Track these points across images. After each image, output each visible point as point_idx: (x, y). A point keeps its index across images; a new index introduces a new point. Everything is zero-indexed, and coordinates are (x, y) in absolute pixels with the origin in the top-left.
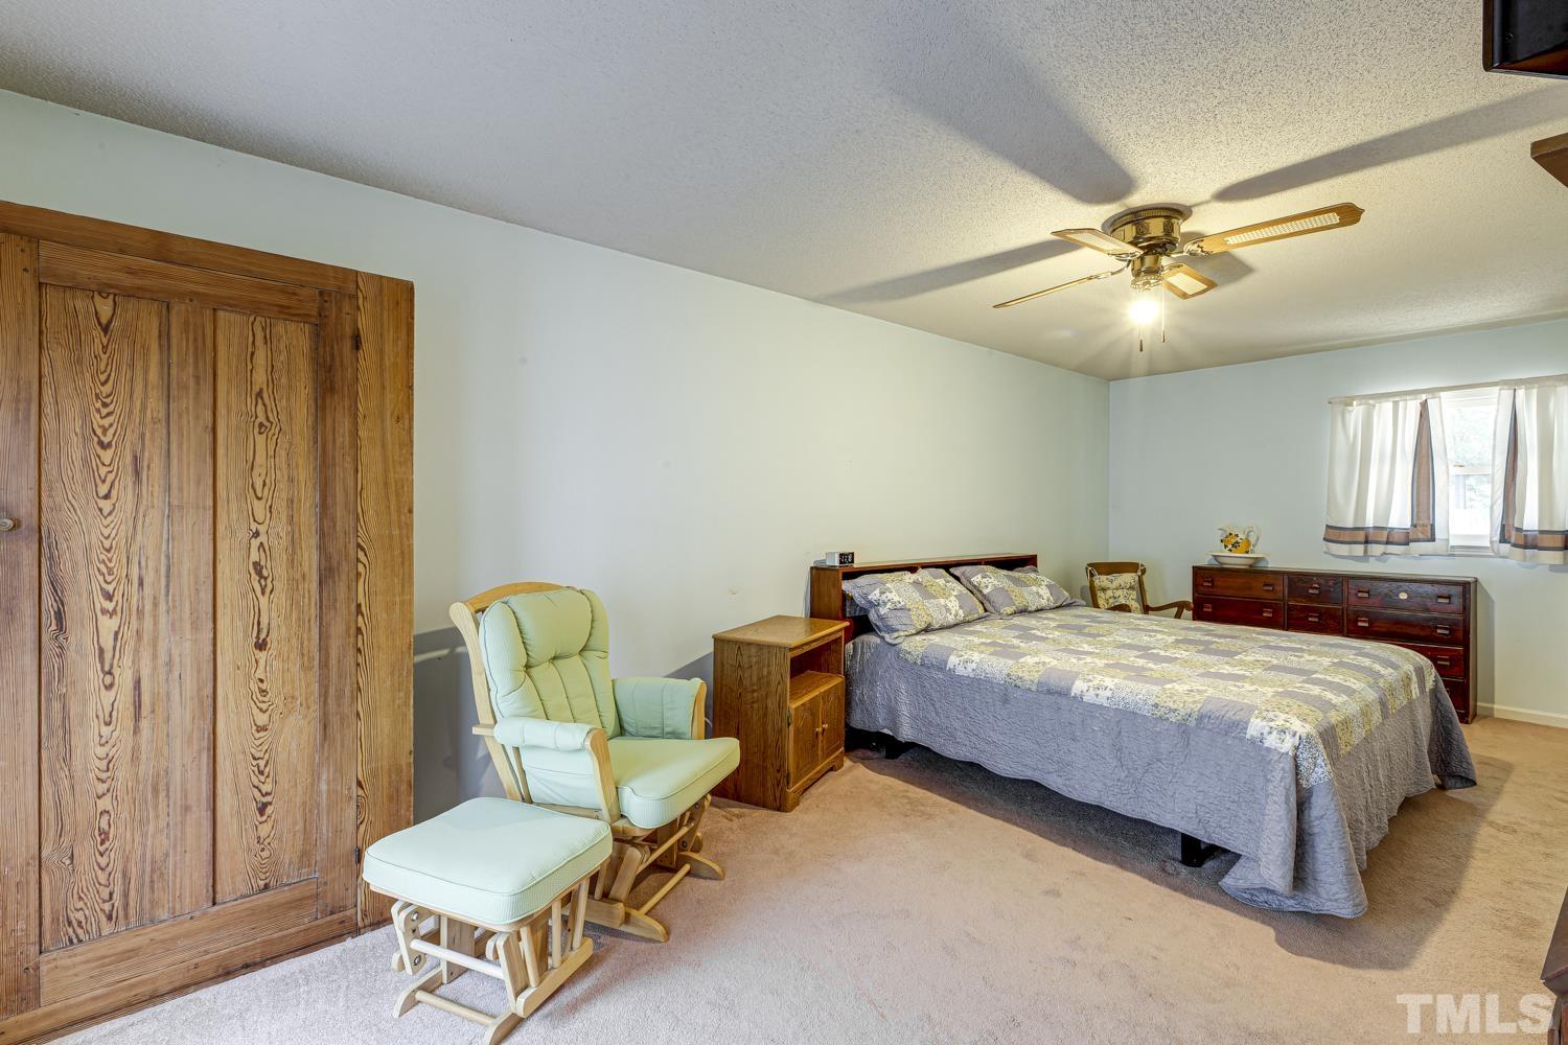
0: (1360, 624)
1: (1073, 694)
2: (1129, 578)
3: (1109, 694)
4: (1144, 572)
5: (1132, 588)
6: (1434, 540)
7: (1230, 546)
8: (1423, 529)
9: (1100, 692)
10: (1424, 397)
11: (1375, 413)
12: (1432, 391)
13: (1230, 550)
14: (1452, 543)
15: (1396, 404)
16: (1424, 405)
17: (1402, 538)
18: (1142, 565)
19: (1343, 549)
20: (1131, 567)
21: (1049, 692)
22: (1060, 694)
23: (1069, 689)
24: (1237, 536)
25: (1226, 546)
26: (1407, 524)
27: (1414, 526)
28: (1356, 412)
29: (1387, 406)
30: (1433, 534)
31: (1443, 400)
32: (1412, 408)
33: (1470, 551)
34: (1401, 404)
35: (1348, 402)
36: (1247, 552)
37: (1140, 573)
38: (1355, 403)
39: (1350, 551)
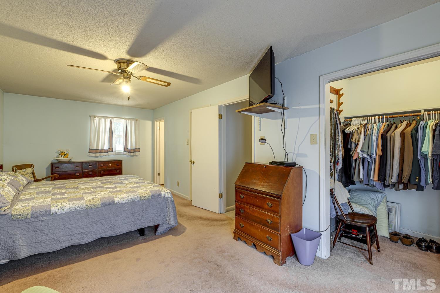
0: (102, 173)
1: (115, 203)
2: (29, 170)
3: (127, 199)
4: (34, 167)
5: (31, 174)
6: (113, 151)
7: (63, 156)
8: (111, 149)
9: (124, 199)
10: (111, 119)
11: (101, 120)
12: (113, 118)
13: (63, 157)
14: (116, 152)
15: (105, 119)
16: (111, 120)
17: (106, 151)
18: (33, 165)
19: (94, 155)
20: (30, 166)
21: (106, 205)
22: (110, 204)
23: (114, 202)
24: (65, 152)
25: (61, 156)
26: (108, 148)
27: (109, 148)
28: (96, 120)
29: (103, 120)
30: (113, 150)
31: (114, 120)
32: (108, 121)
33: (119, 154)
34: (106, 119)
35: (95, 117)
36: (68, 157)
37: (32, 168)
38: (96, 117)
39: (96, 155)
